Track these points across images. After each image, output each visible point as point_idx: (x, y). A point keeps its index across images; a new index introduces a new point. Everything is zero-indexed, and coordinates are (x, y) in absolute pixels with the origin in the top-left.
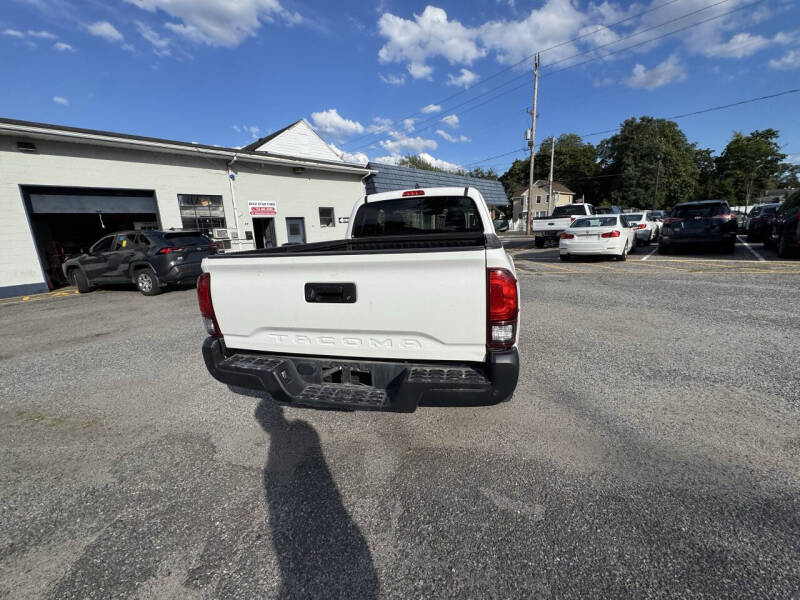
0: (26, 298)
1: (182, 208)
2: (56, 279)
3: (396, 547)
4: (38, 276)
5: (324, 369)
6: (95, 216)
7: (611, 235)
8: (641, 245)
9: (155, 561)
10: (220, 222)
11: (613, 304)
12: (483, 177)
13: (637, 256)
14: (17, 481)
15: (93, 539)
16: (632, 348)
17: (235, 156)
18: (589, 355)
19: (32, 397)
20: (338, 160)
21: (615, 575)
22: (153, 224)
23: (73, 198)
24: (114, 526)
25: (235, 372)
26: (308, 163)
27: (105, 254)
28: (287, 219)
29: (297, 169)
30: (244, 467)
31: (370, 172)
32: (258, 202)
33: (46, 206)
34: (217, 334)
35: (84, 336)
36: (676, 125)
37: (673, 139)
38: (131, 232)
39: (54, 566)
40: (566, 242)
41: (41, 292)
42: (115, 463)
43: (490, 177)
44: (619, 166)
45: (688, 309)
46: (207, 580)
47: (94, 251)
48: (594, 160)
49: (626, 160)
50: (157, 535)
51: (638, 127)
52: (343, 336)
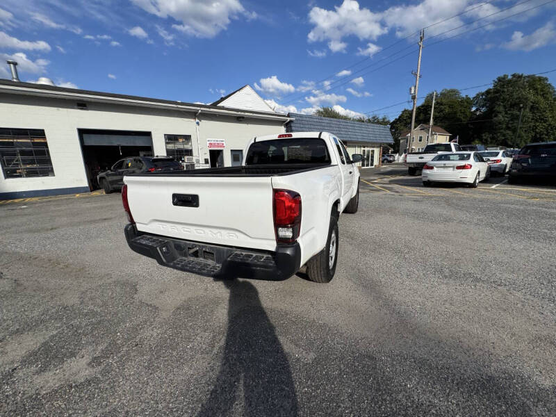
0: (78, 195)
1: (167, 143)
2: (94, 185)
3: (209, 364)
4: (84, 182)
5: (189, 248)
6: (117, 147)
7: (464, 167)
8: (494, 176)
9: (79, 349)
10: (189, 152)
11: (447, 220)
12: (378, 123)
13: (488, 185)
14: (34, 296)
15: (55, 333)
16: (444, 254)
17: (200, 110)
18: (407, 256)
19: (58, 252)
20: (270, 111)
21: (340, 406)
22: (150, 153)
23: (105, 136)
24: (68, 327)
25: (138, 245)
26: (247, 114)
27: (120, 170)
28: (231, 150)
29: (240, 118)
30: (147, 305)
31: (289, 119)
32: (213, 140)
33: (92, 141)
34: (132, 222)
35: (98, 219)
36: (546, 79)
37: (542, 91)
38: (137, 158)
39: (32, 343)
40: (428, 171)
41: (86, 192)
42: (83, 293)
43: (384, 122)
44: (491, 112)
45: (509, 228)
46: (99, 364)
47: (114, 168)
48: (470, 109)
49: (497, 108)
50: (85, 336)
51: (510, 81)
52: (195, 228)
